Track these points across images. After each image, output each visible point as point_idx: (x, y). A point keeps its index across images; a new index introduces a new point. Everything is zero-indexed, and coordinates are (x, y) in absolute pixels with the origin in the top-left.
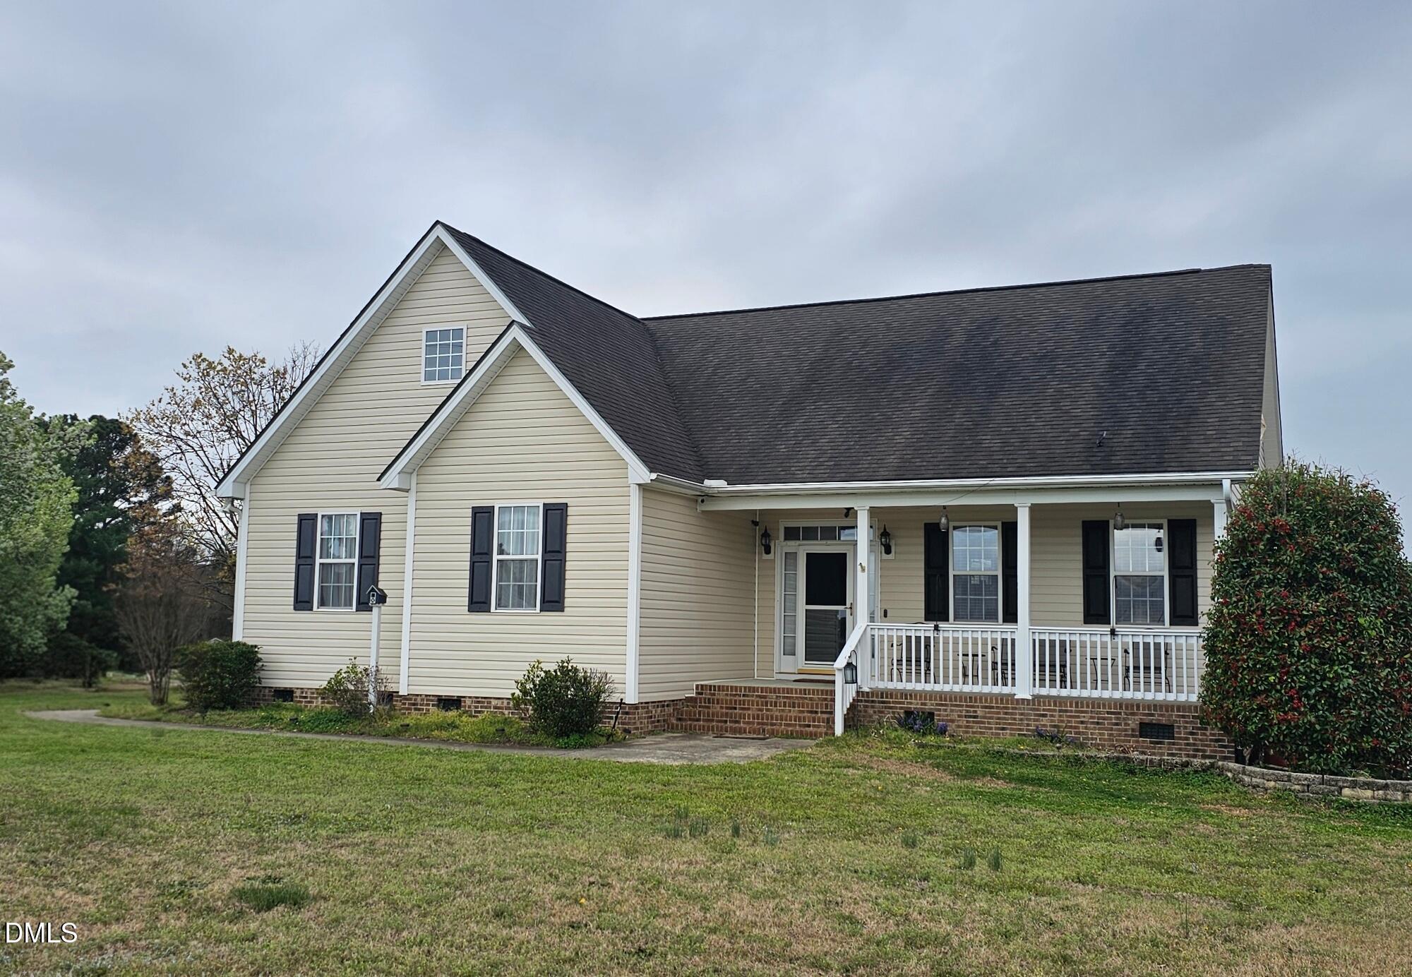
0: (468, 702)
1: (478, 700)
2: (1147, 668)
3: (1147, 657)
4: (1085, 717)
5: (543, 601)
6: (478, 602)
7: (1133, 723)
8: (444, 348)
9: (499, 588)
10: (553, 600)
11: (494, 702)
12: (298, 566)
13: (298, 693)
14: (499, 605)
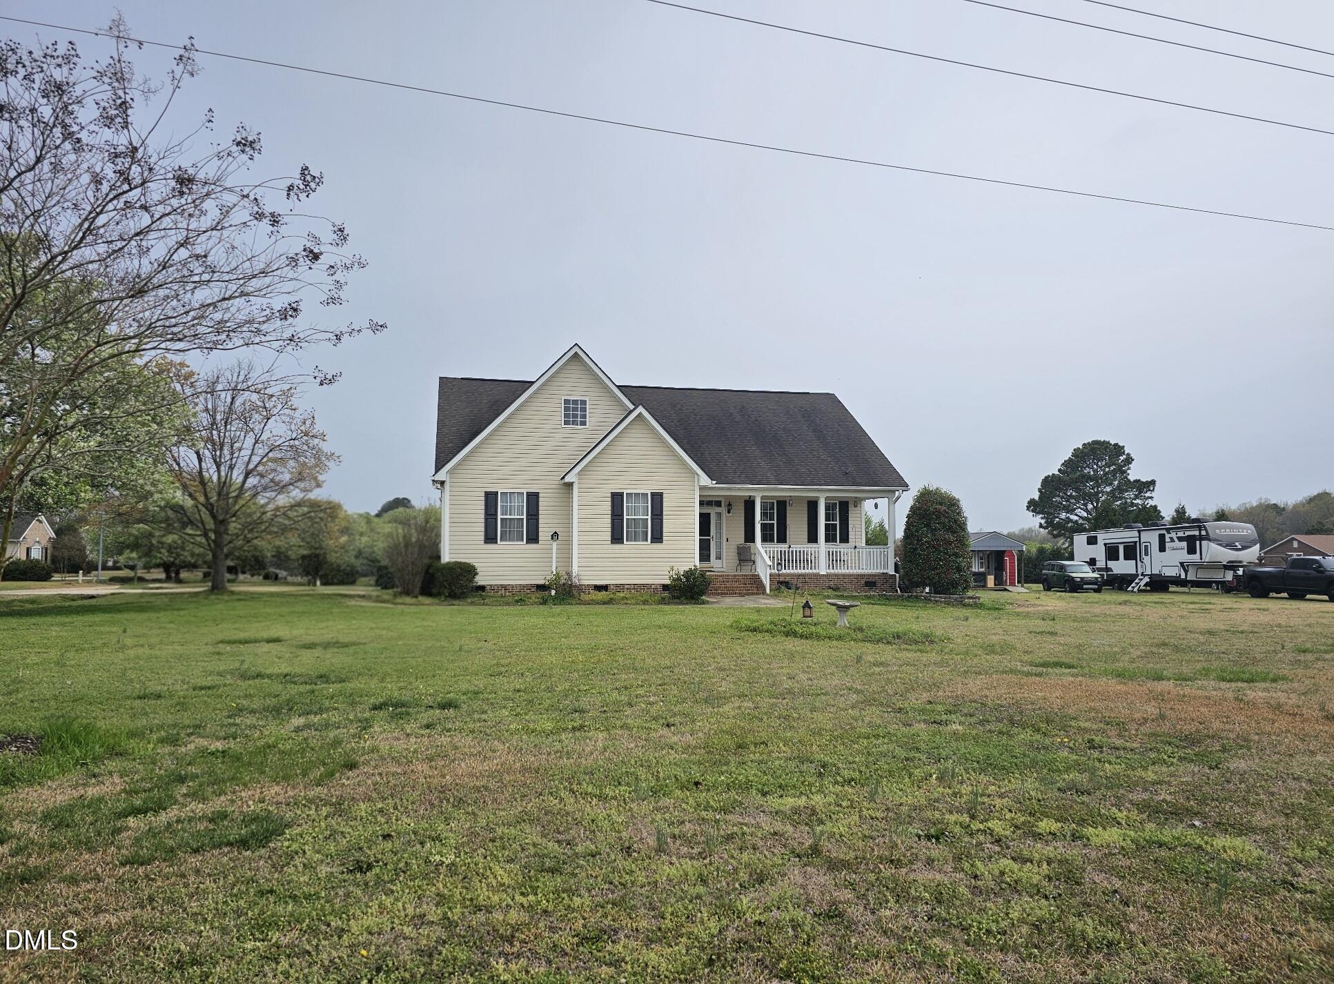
0: (612, 587)
1: (617, 586)
2: (837, 561)
3: (836, 556)
4: (846, 580)
5: (653, 538)
6: (617, 538)
7: (863, 582)
8: (575, 409)
9: (627, 532)
10: (658, 538)
11: (626, 586)
12: (486, 519)
13: (488, 588)
14: (627, 540)
